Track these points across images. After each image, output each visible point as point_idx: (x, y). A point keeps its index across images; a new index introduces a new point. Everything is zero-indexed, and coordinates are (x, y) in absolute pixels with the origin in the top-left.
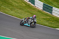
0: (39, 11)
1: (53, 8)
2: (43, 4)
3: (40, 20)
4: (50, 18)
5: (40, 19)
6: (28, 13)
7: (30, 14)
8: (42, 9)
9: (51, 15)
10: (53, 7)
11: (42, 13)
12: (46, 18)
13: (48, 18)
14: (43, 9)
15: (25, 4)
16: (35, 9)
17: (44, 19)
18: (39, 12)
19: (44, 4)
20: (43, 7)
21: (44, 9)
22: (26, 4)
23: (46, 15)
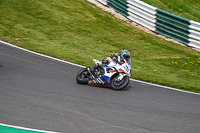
0: (144, 37)
1: (190, 24)
2: (155, 13)
3: (149, 68)
4: (183, 59)
5: (150, 64)
6: (106, 46)
7: (113, 48)
8: (154, 29)
9: (185, 50)
10: (191, 21)
11: (154, 44)
12: (170, 60)
13: (175, 60)
14: (157, 29)
15: (97, 16)
16: (128, 30)
17: (162, 62)
18: (144, 39)
19: (158, 12)
20: (158, 21)
21: (159, 30)
22: (99, 16)
23: (168, 48)
